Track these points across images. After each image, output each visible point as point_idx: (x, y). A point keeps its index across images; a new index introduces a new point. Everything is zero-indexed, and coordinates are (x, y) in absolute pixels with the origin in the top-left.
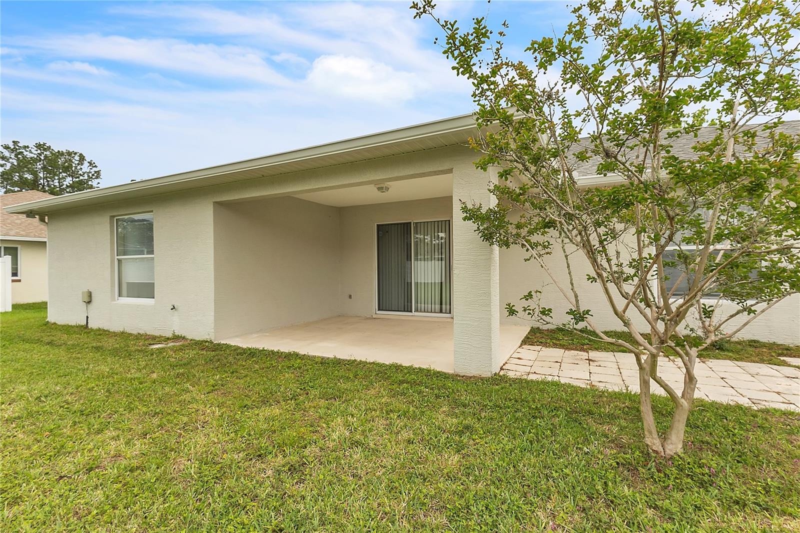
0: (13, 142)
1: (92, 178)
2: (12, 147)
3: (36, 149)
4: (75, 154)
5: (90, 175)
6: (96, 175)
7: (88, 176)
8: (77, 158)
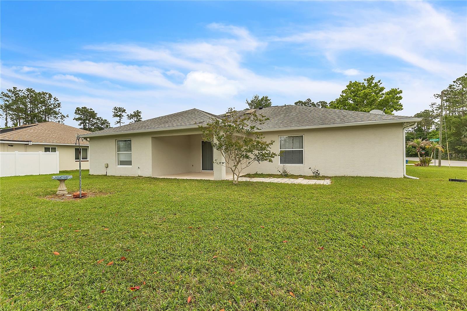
0: (14, 88)
1: (56, 107)
2: (13, 91)
3: (26, 91)
4: (47, 94)
5: (55, 105)
6: (58, 105)
7: (54, 106)
8: (48, 96)
